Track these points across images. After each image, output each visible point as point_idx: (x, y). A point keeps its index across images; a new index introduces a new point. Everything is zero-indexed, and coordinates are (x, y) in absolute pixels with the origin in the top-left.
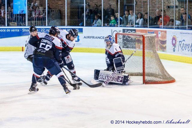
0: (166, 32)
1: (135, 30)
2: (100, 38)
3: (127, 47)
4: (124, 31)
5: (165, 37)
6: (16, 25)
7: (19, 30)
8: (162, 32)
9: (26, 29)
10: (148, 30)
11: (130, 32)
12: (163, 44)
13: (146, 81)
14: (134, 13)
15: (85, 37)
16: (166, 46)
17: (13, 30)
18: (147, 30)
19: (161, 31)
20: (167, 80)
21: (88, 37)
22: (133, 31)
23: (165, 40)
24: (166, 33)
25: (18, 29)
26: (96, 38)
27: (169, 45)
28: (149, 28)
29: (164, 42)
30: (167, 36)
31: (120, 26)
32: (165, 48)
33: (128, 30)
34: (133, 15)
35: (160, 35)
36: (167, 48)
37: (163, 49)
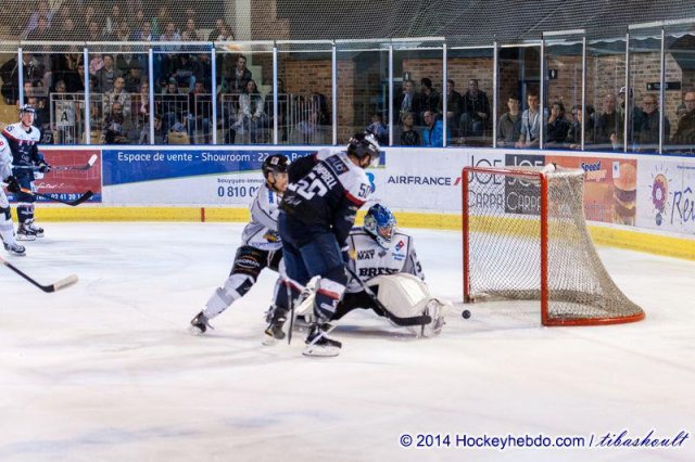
0: (634, 163)
1: (542, 158)
2: (436, 181)
3: (520, 211)
4: (509, 160)
5: (633, 180)
6: (188, 142)
7: (190, 157)
8: (625, 165)
9: (213, 152)
10: (583, 158)
11: (526, 164)
12: (624, 201)
13: (551, 317)
14: (541, 105)
15: (391, 180)
16: (634, 208)
17: (173, 157)
18: (578, 158)
19: (622, 161)
20: (616, 315)
21: (403, 180)
22: (536, 162)
23: (632, 189)
24: (636, 166)
25: (188, 152)
26: (426, 181)
27: (643, 203)
28: (586, 150)
29: (629, 196)
30: (638, 176)
31: (498, 147)
32: (632, 213)
33: (521, 157)
34: (538, 108)
35: (616, 174)
36: (638, 212)
37: (627, 215)
